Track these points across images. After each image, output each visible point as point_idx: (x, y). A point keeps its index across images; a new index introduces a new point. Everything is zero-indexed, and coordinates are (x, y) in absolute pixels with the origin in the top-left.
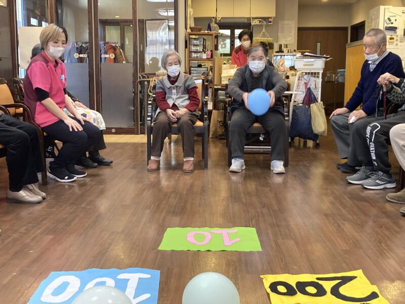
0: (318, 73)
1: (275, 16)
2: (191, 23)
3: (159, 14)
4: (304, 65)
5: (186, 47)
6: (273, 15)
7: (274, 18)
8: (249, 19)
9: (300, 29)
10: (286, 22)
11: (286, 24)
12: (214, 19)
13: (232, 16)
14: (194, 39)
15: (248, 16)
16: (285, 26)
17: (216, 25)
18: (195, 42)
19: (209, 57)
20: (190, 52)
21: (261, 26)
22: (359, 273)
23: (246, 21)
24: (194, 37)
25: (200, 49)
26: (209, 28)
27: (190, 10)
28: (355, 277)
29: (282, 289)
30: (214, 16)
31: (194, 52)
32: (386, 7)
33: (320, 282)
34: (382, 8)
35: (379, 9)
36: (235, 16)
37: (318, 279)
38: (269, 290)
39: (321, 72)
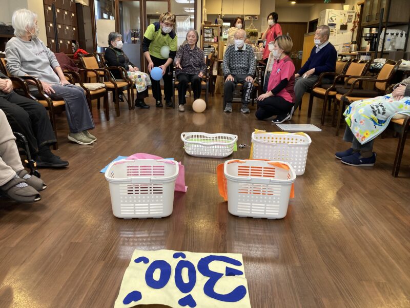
2: (205, 18)
3: (185, 11)
6: (258, 13)
12: (220, 16)
15: (242, 14)
17: (221, 20)
18: (207, 31)
19: (216, 41)
20: (204, 38)
21: (250, 21)
24: (207, 27)
25: (210, 35)
26: (216, 22)
27: (204, 9)
30: (220, 13)
31: (207, 38)
32: (330, 10)
34: (327, 10)
36: (234, 14)
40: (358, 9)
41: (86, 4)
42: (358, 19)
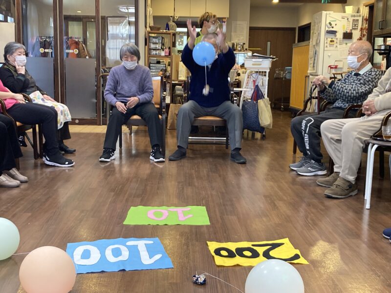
0: (265, 72)
2: (150, 22)
3: (120, 11)
4: (253, 65)
5: (146, 44)
6: (226, 15)
7: (228, 18)
9: (251, 29)
10: (238, 22)
11: (239, 25)
12: (171, 18)
13: (189, 16)
14: (153, 37)
16: (238, 26)
17: (174, 24)
18: (154, 40)
19: (167, 54)
20: (150, 49)
22: (286, 241)
24: (153, 35)
25: (159, 46)
26: (168, 27)
27: (149, 9)
28: (283, 244)
29: (224, 253)
30: (172, 15)
31: (153, 49)
32: (328, 12)
33: (255, 248)
34: (324, 13)
35: (321, 14)
36: (191, 16)
37: (253, 245)
38: (214, 254)
39: (268, 71)
40: (365, 11)
42: (366, 26)
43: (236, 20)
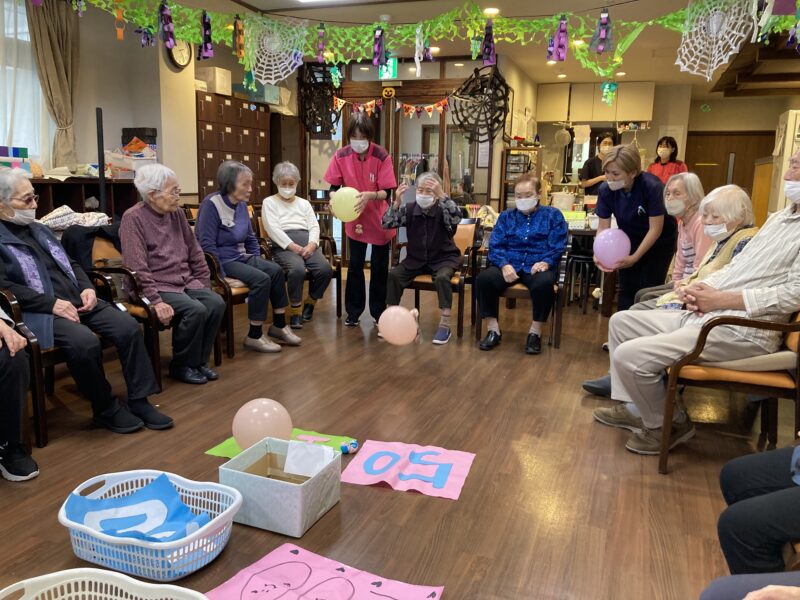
1: (651, 119)
5: (502, 165)
6: (648, 117)
7: (649, 122)
8: (614, 123)
10: (671, 127)
11: (671, 130)
13: (590, 120)
15: (612, 119)
20: (508, 173)
21: (630, 134)
23: (611, 126)
30: (566, 120)
32: (799, 111)
34: (793, 113)
35: (787, 116)
41: (291, 114)
43: (667, 124)
